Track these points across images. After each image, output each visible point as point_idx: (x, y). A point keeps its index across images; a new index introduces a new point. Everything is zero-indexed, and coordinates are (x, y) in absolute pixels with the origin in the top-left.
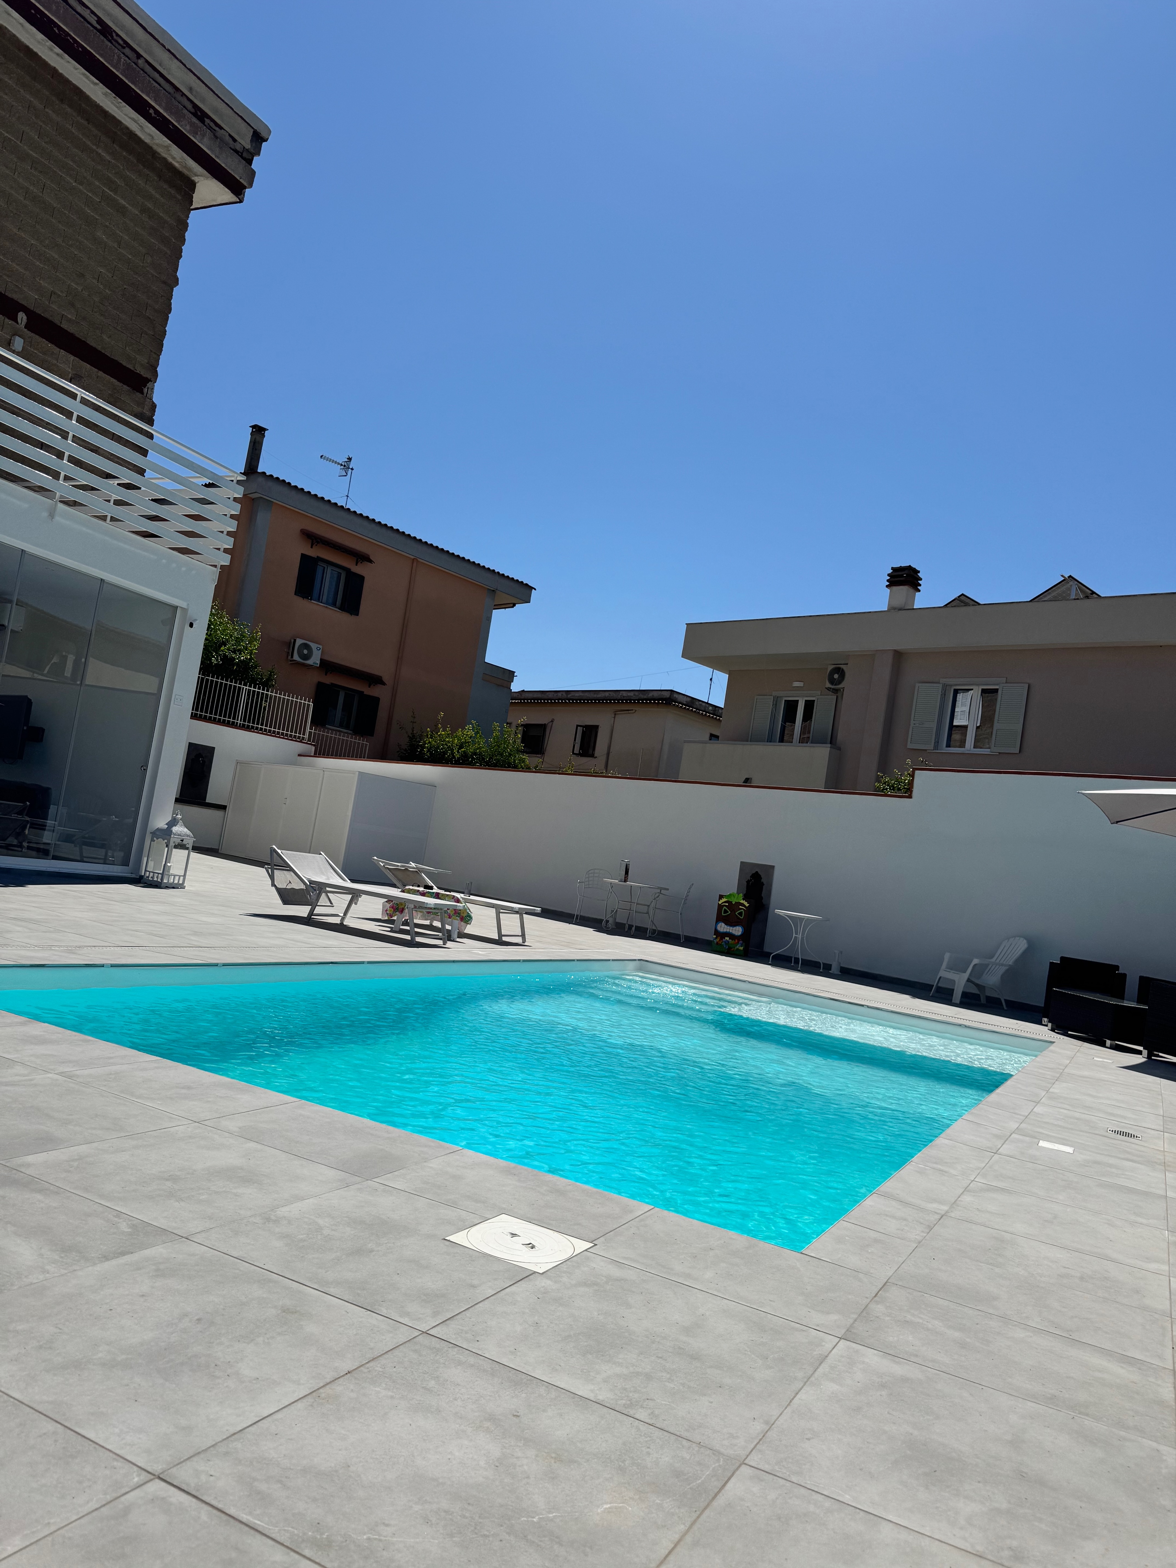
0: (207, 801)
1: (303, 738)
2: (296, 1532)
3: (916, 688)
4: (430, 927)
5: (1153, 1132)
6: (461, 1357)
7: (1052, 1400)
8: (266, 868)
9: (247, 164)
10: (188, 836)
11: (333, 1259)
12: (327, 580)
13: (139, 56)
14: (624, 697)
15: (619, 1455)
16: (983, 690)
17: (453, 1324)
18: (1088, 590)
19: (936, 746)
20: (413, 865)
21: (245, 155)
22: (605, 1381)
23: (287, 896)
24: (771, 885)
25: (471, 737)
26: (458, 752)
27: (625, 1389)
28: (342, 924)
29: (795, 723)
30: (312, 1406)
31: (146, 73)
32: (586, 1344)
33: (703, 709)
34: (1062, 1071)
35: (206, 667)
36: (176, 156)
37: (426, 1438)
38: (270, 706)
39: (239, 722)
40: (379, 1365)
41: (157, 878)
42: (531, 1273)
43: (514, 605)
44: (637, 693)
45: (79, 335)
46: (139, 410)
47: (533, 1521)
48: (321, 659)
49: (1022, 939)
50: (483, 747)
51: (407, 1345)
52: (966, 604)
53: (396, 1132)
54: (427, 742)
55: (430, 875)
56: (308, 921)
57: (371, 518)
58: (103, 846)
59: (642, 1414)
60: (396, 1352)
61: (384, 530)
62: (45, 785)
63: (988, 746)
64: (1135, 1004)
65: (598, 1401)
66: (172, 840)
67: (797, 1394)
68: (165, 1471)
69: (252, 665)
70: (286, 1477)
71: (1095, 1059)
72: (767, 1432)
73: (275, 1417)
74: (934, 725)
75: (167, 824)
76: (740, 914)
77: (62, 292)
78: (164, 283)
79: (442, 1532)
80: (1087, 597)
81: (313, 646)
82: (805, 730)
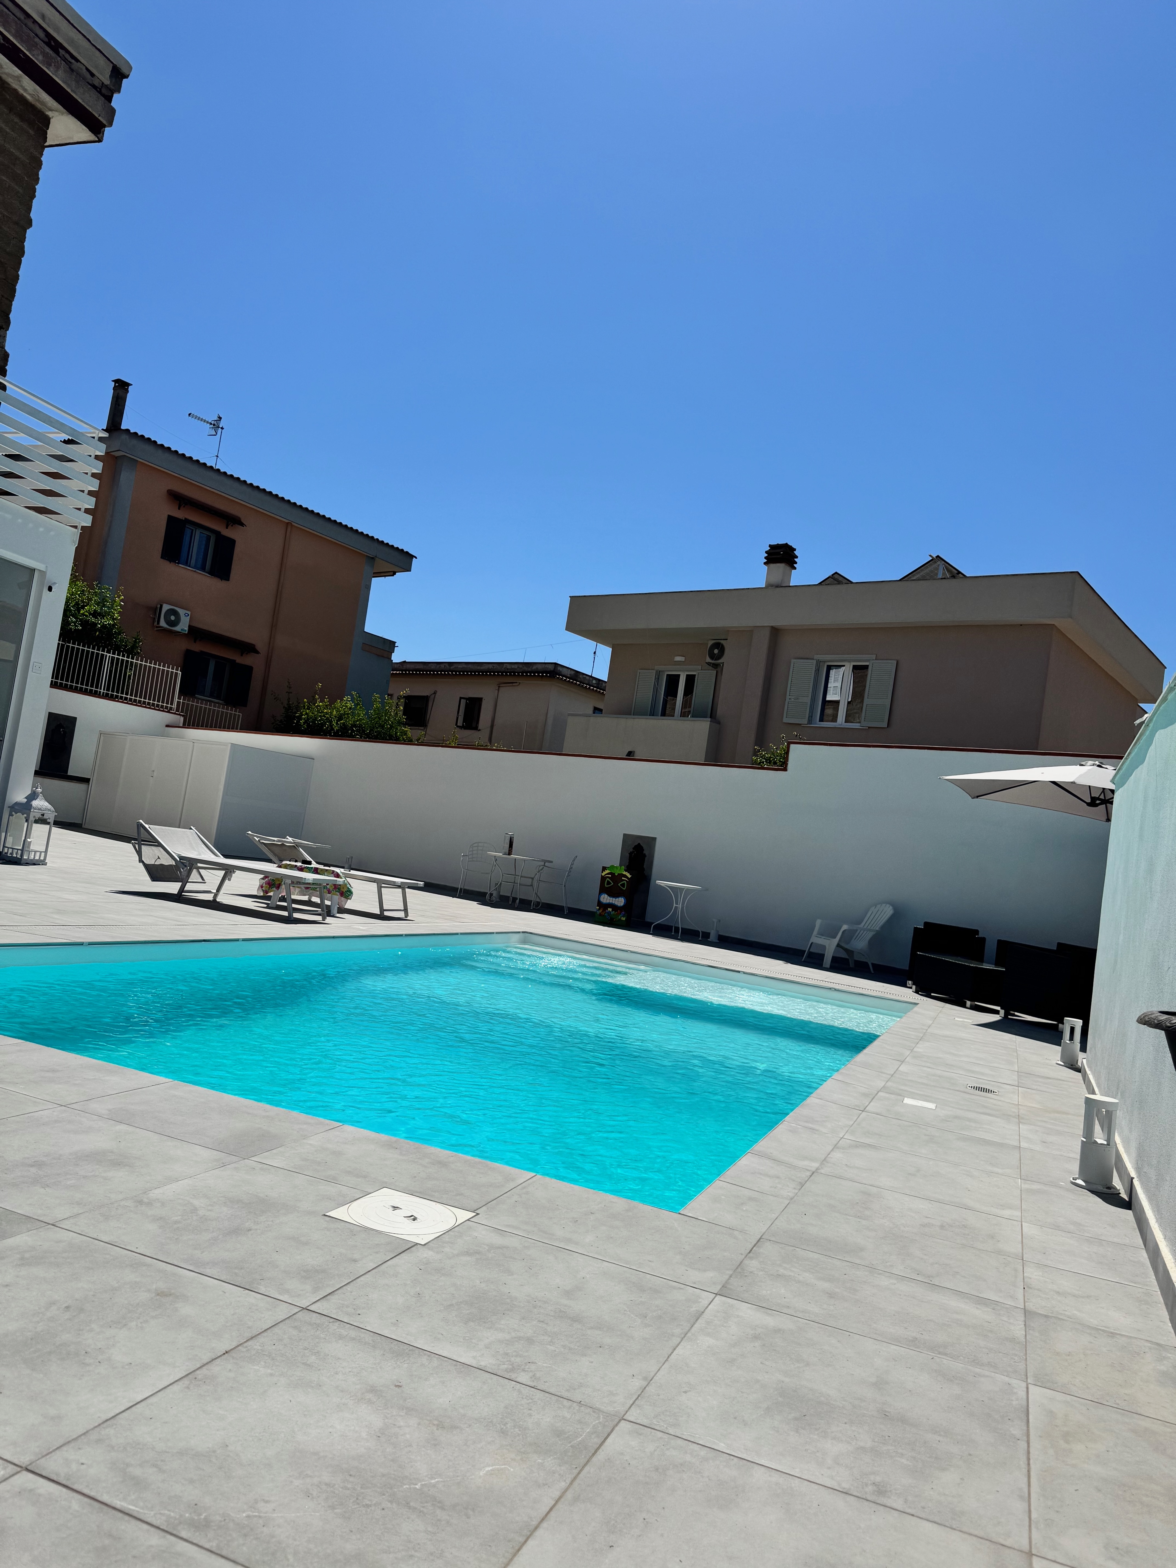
0: (69, 774)
1: (171, 708)
2: (172, 1514)
3: (792, 665)
4: (309, 903)
5: (1008, 1087)
6: (342, 1331)
7: (913, 1343)
8: (133, 844)
9: (106, 102)
10: (50, 810)
11: (210, 1240)
12: (195, 543)
14: (508, 669)
15: (501, 1418)
16: (854, 666)
17: (334, 1299)
18: (954, 570)
19: (810, 721)
20: (290, 839)
21: (104, 91)
22: (487, 1347)
23: (156, 873)
24: (653, 857)
25: (350, 708)
26: (337, 724)
27: (507, 1354)
28: (214, 900)
29: (676, 697)
30: (188, 1388)
32: (468, 1311)
33: (587, 682)
34: (925, 1031)
35: (66, 633)
36: (28, 88)
37: (306, 1413)
38: (135, 675)
39: (102, 691)
40: (258, 1344)
41: (17, 854)
42: (413, 1244)
43: (394, 573)
44: (521, 666)
47: (416, 1488)
48: (189, 626)
49: (888, 905)
50: (364, 719)
51: (287, 1321)
52: (839, 583)
53: (273, 1110)
54: (304, 713)
55: (307, 849)
56: (179, 898)
57: (242, 479)
59: (523, 1378)
60: (276, 1330)
61: (256, 492)
63: (858, 721)
64: (994, 966)
65: (480, 1367)
66: (32, 815)
67: (675, 1349)
68: (33, 1462)
69: (115, 631)
70: (162, 1461)
71: (956, 1019)
72: (645, 1388)
73: (149, 1401)
74: (808, 700)
75: (26, 798)
76: (623, 885)
78: (17, 223)
79: (323, 1504)
80: (953, 577)
81: (181, 612)
82: (686, 704)
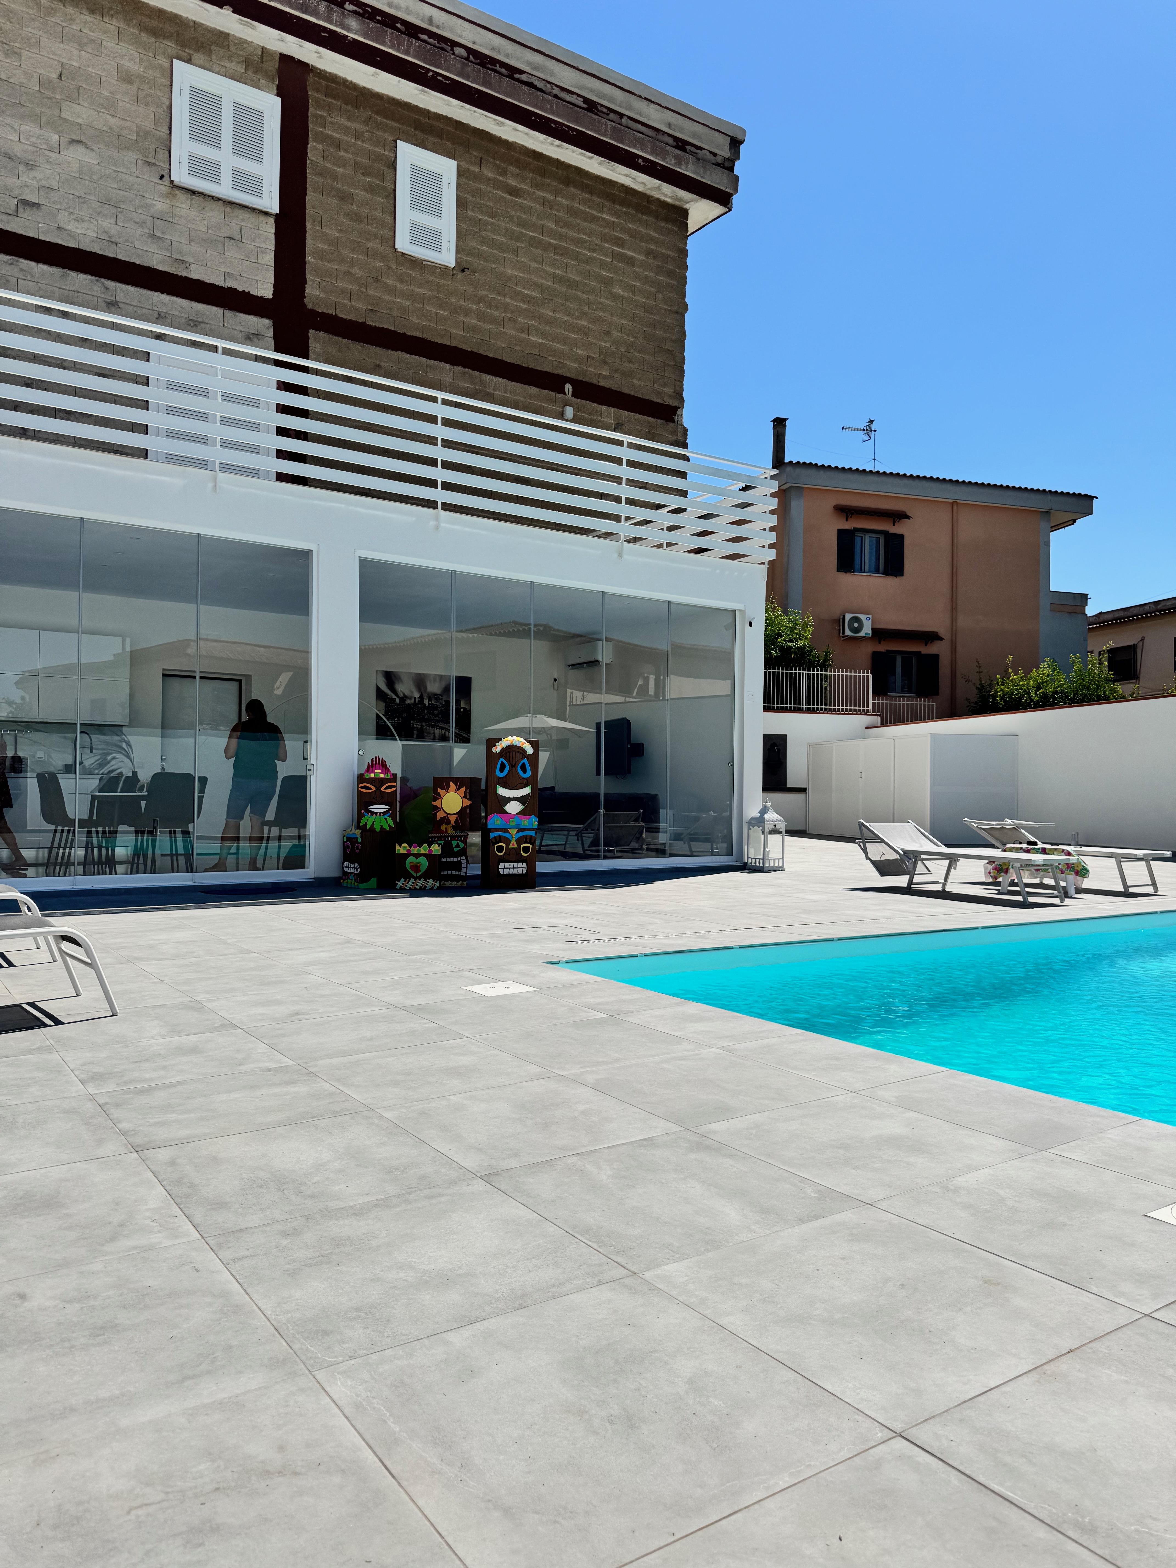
0: (788, 786)
1: (867, 711)
2: (1054, 1511)
4: (1041, 886)
8: (857, 843)
9: (729, 172)
10: (780, 821)
11: (1025, 1232)
12: (867, 548)
13: (621, 115)
20: (1009, 821)
21: (726, 164)
23: (883, 868)
25: (1048, 675)
26: (1036, 694)
28: (944, 890)
30: (1039, 1381)
31: (630, 128)
35: (768, 661)
36: (667, 192)
38: (830, 685)
39: (804, 706)
40: (1103, 1346)
41: (759, 863)
43: (1074, 521)
45: (615, 387)
46: (674, 438)
48: (873, 629)
50: (1065, 684)
51: (1130, 1326)
54: (999, 690)
55: (1029, 829)
56: (908, 890)
57: (902, 473)
58: (707, 840)
60: (1119, 1334)
61: (917, 482)
62: (653, 792)
66: (766, 827)
68: (906, 1430)
69: (808, 650)
70: (1030, 1453)
73: (1003, 1389)
75: (759, 812)
77: (595, 353)
78: (676, 313)
81: (863, 617)
